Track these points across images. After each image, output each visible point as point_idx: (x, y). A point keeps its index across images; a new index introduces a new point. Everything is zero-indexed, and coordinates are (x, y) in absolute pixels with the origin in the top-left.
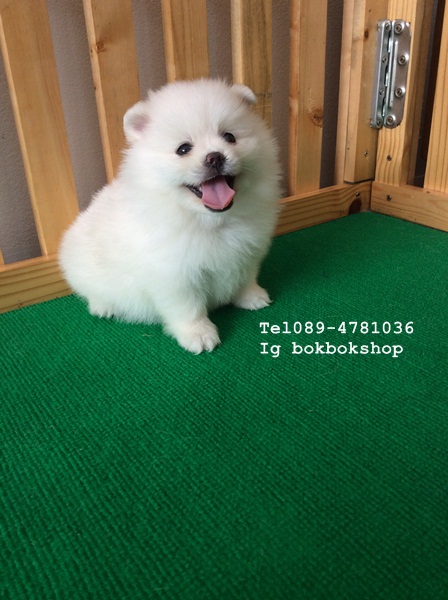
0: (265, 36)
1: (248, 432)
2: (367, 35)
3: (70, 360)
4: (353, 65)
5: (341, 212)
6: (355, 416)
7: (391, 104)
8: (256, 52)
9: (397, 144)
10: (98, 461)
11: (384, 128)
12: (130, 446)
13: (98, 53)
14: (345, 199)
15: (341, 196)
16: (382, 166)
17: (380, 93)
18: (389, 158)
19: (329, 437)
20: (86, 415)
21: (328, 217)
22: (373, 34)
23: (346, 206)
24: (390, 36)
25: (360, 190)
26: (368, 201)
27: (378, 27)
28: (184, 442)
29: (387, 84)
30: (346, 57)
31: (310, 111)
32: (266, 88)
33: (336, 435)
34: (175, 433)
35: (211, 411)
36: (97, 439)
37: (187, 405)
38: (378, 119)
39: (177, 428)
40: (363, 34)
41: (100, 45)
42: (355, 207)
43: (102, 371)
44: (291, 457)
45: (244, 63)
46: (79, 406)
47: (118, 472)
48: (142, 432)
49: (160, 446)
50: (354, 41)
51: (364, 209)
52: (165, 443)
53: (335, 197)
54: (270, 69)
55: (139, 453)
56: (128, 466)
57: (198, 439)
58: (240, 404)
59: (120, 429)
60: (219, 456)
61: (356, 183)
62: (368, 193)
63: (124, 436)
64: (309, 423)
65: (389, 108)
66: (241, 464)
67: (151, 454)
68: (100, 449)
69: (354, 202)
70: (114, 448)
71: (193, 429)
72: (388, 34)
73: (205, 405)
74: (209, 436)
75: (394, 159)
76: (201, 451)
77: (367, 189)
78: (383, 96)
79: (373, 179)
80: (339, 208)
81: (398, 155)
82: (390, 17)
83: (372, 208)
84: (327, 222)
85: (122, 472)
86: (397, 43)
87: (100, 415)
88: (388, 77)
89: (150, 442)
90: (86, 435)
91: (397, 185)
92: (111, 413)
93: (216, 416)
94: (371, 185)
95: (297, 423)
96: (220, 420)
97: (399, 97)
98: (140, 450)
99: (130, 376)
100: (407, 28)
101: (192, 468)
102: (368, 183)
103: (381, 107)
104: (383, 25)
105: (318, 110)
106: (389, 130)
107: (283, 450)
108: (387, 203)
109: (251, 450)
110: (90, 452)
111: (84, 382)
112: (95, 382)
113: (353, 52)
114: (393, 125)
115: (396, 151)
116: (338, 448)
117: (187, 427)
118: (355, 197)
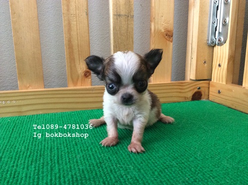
5: (185, 98)
7: (220, 30)
9: (224, 56)
11: (217, 46)
15: (185, 87)
16: (215, 71)
17: (213, 23)
18: (219, 65)
25: (200, 86)
26: (207, 93)
29: (218, 17)
31: (163, 31)
32: (130, 12)
38: (212, 40)
42: (197, 96)
53: (181, 87)
61: (197, 80)
62: (206, 89)
65: (219, 33)
69: (196, 93)
75: (222, 66)
77: (206, 85)
78: (215, 25)
79: (210, 80)
80: (183, 95)
83: (210, 99)
91: (224, 83)
94: (209, 84)
97: (225, 24)
102: (207, 82)
103: (214, 32)
105: (169, 31)
106: (219, 47)
108: (218, 95)
115: (223, 62)
118: (196, 90)
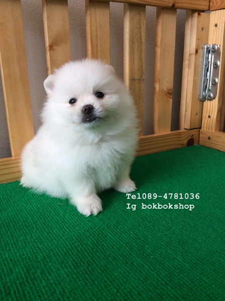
0: (141, 49)
1: (108, 268)
2: (197, 51)
3: (11, 215)
4: (189, 67)
5: (182, 145)
6: (181, 262)
7: (210, 88)
8: (136, 57)
9: (214, 109)
10: (8, 281)
12: (31, 272)
13: (50, 51)
14: (184, 138)
15: (182, 136)
16: (205, 121)
17: (204, 82)
18: (209, 117)
19: (161, 276)
20: (10, 250)
21: (175, 147)
22: (200, 51)
23: (185, 142)
24: (209, 53)
25: (193, 133)
26: (197, 139)
27: (203, 48)
28: (65, 272)
29: (208, 78)
30: (186, 63)
31: (165, 90)
32: (142, 76)
33: (166, 275)
34: (61, 266)
35: (87, 253)
36: (11, 266)
37: (73, 248)
38: (203, 96)
39: (63, 262)
40: (195, 51)
41: (51, 47)
42: (191, 142)
43: (28, 223)
44: (134, 288)
45: (129, 62)
46: (8, 243)
47: (18, 289)
48: (41, 264)
49: (50, 274)
50: (190, 55)
51: (195, 144)
52: (53, 272)
53: (179, 136)
54: (144, 66)
55: (35, 278)
56: (25, 286)
57: (75, 271)
58: (107, 249)
59: (27, 260)
60: (86, 284)
61: (191, 129)
62: (197, 136)
63: (29, 265)
64: (149, 265)
65: (209, 90)
66: (99, 291)
67: (42, 279)
68: (12, 273)
69: (190, 140)
70: (20, 272)
71: (73, 265)
72: (208, 52)
73: (85, 249)
74: (82, 269)
75: (212, 117)
76: (75, 280)
77: (197, 133)
78: (206, 84)
79: (201, 128)
80: (181, 142)
81: (214, 115)
82: (209, 43)
83: (200, 144)
84: (174, 149)
85: (20, 290)
86: (213, 56)
87: (18, 251)
88: (208, 74)
89: (44, 271)
90: (6, 263)
91: (214, 131)
92: (25, 250)
93: (90, 256)
95: (142, 265)
96: (92, 259)
97: (214, 84)
98: (36, 275)
99: (43, 228)
100: (219, 49)
101: (66, 291)
102: (198, 130)
103: (204, 90)
104: (206, 47)
105: (170, 90)
106: (209, 102)
107: (130, 283)
109: (108, 282)
110: (4, 274)
111: (15, 229)
112: (22, 230)
113: (190, 60)
114: (211, 99)
115: (213, 113)
116: (166, 283)
117: (69, 262)
118: (190, 137)
